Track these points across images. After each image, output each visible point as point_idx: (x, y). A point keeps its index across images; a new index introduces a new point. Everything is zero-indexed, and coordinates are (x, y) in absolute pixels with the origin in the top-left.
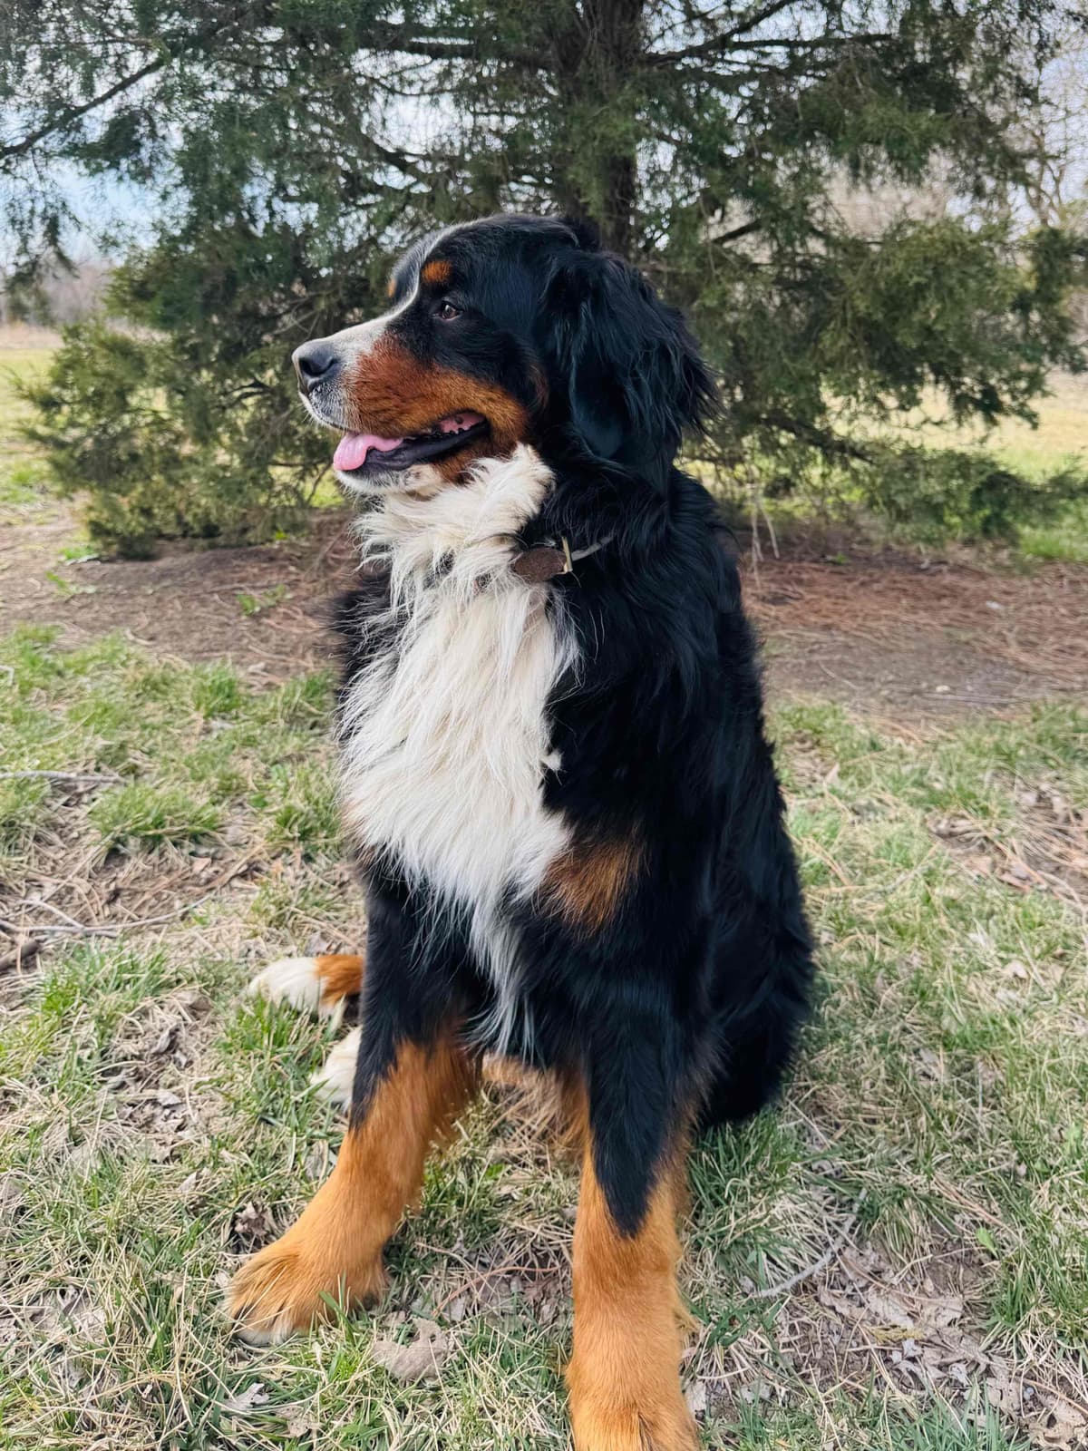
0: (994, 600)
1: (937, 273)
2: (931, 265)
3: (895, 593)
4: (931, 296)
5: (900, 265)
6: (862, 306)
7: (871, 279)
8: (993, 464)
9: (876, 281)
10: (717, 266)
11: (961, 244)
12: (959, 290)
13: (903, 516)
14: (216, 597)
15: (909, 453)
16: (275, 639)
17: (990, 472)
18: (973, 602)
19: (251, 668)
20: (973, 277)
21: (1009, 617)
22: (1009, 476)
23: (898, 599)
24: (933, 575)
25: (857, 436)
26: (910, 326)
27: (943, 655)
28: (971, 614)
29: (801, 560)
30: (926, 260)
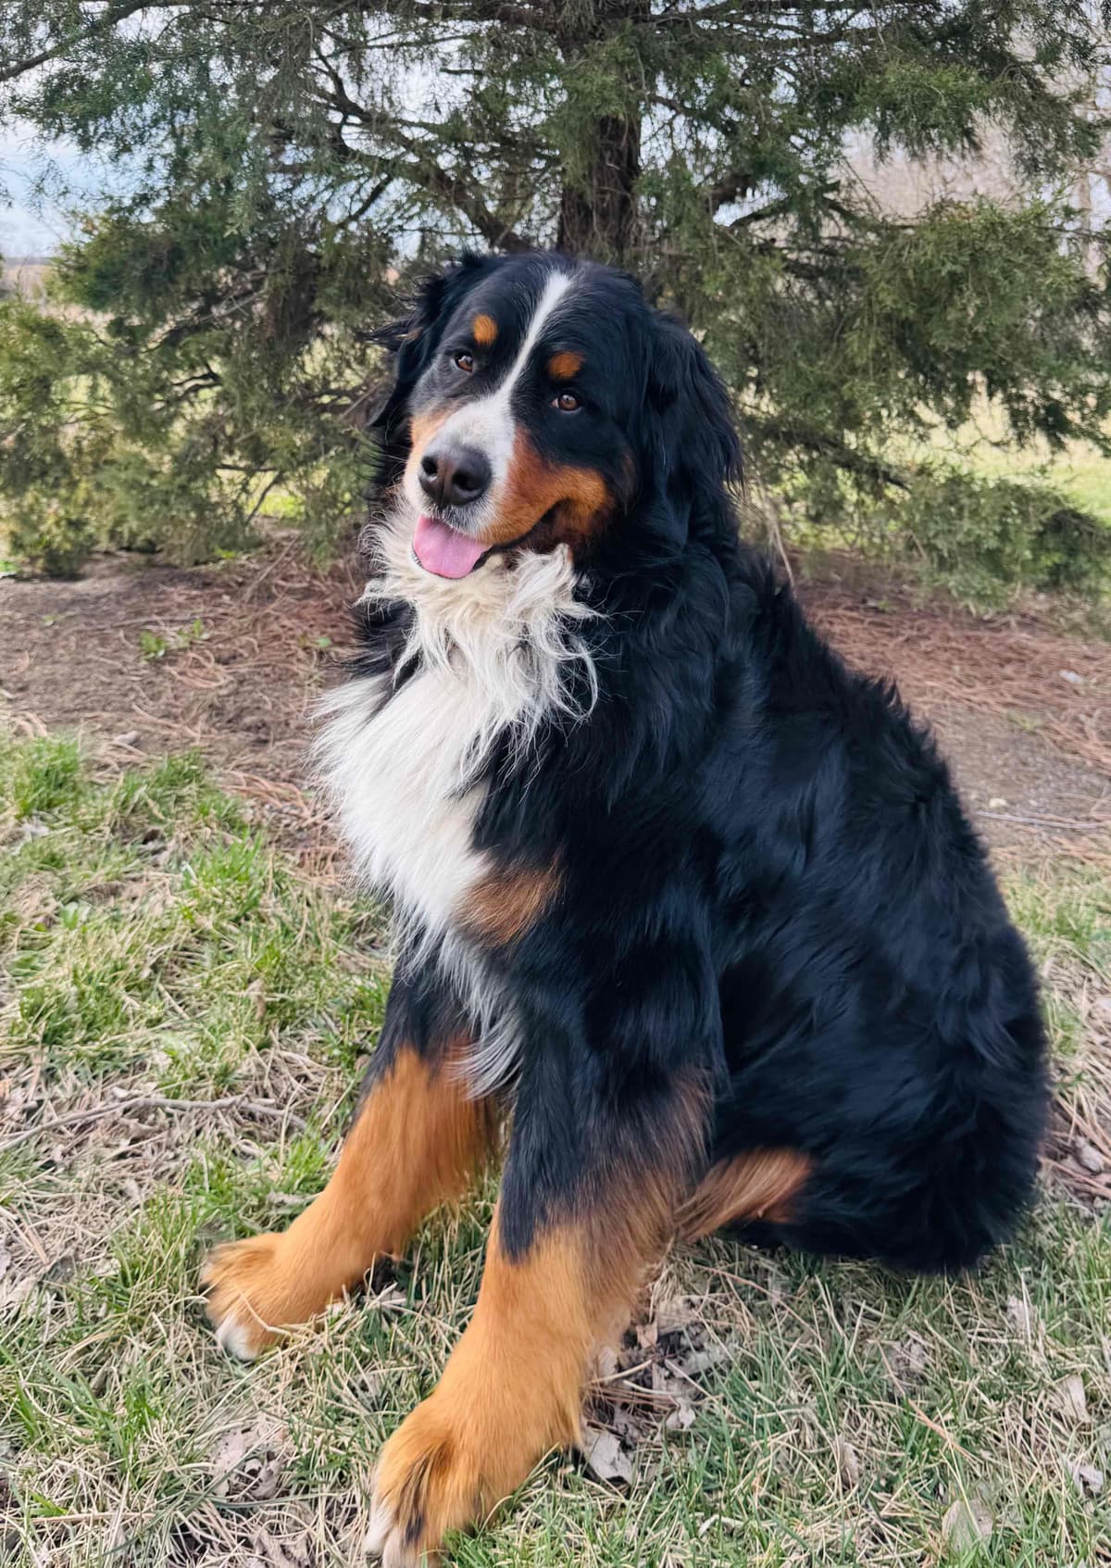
0: (1070, 669)
1: (974, 259)
2: (967, 251)
3: (947, 655)
4: (969, 291)
5: (930, 249)
6: (888, 299)
7: (898, 267)
8: (1057, 501)
9: (904, 270)
10: (721, 249)
11: (1003, 225)
12: (1003, 282)
13: (945, 564)
14: (121, 634)
15: (956, 481)
16: (167, 696)
17: (1056, 509)
18: (1045, 670)
19: (117, 739)
20: (1019, 266)
21: (1089, 694)
22: (1078, 516)
23: (950, 663)
24: (998, 630)
25: (891, 458)
26: (946, 326)
27: (1001, 751)
28: (1041, 688)
29: (835, 606)
30: (961, 244)
